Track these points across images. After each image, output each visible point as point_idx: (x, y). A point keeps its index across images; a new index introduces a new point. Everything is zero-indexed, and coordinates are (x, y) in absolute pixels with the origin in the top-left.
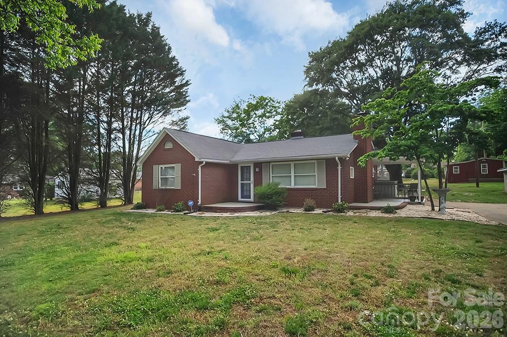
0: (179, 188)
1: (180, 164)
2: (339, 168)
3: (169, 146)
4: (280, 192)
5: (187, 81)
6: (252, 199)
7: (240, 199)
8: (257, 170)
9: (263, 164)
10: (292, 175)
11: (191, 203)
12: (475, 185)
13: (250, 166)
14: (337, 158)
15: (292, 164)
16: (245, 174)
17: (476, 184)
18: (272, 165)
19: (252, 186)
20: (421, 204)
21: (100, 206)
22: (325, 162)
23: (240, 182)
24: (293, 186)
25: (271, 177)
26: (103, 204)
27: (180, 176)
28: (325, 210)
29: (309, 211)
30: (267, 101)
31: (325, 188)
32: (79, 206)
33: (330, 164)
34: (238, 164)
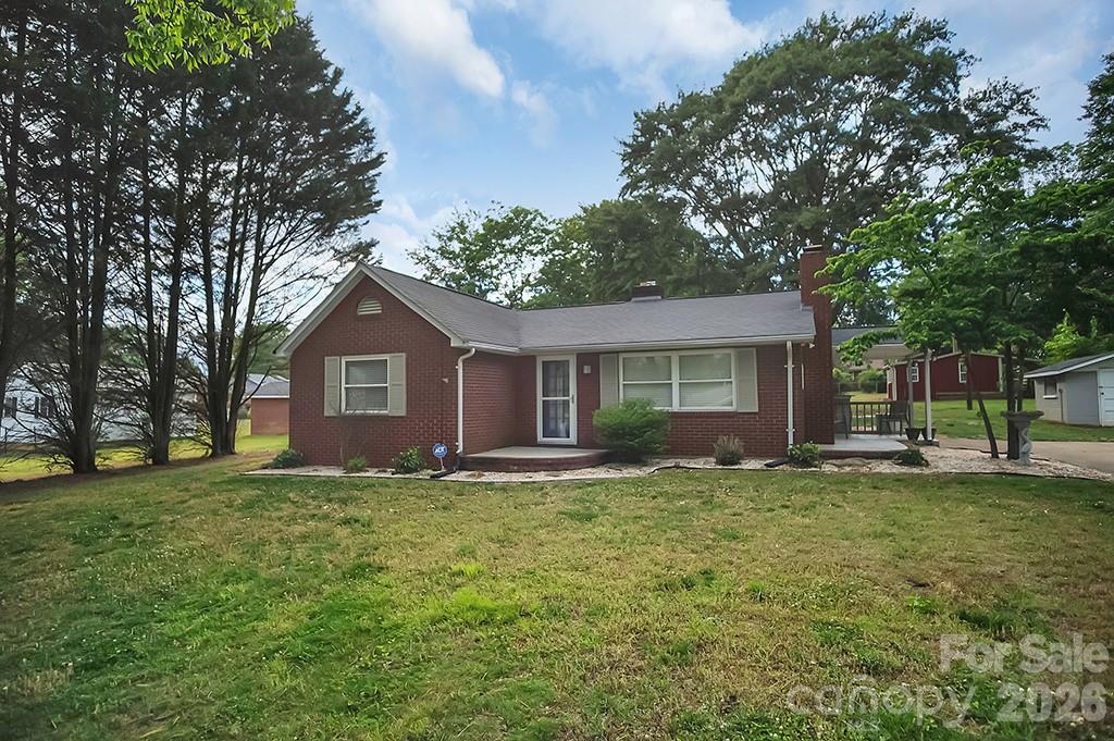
0: (403, 413)
1: (404, 354)
2: (790, 366)
3: (370, 308)
4: (658, 421)
5: (380, 155)
6: (573, 439)
7: (540, 438)
8: (587, 370)
9: (601, 356)
10: (675, 381)
11: (440, 450)
12: (964, 404)
13: (568, 361)
14: (789, 344)
15: (675, 357)
16: (552, 380)
17: (965, 402)
18: (624, 359)
19: (573, 408)
20: (931, 445)
21: (150, 461)
22: (755, 353)
23: (540, 399)
24: (676, 408)
25: (621, 387)
26: (158, 456)
27: (404, 383)
28: (768, 462)
29: (733, 465)
30: (530, 217)
31: (757, 410)
32: (98, 461)
33: (768, 357)
34: (533, 358)
